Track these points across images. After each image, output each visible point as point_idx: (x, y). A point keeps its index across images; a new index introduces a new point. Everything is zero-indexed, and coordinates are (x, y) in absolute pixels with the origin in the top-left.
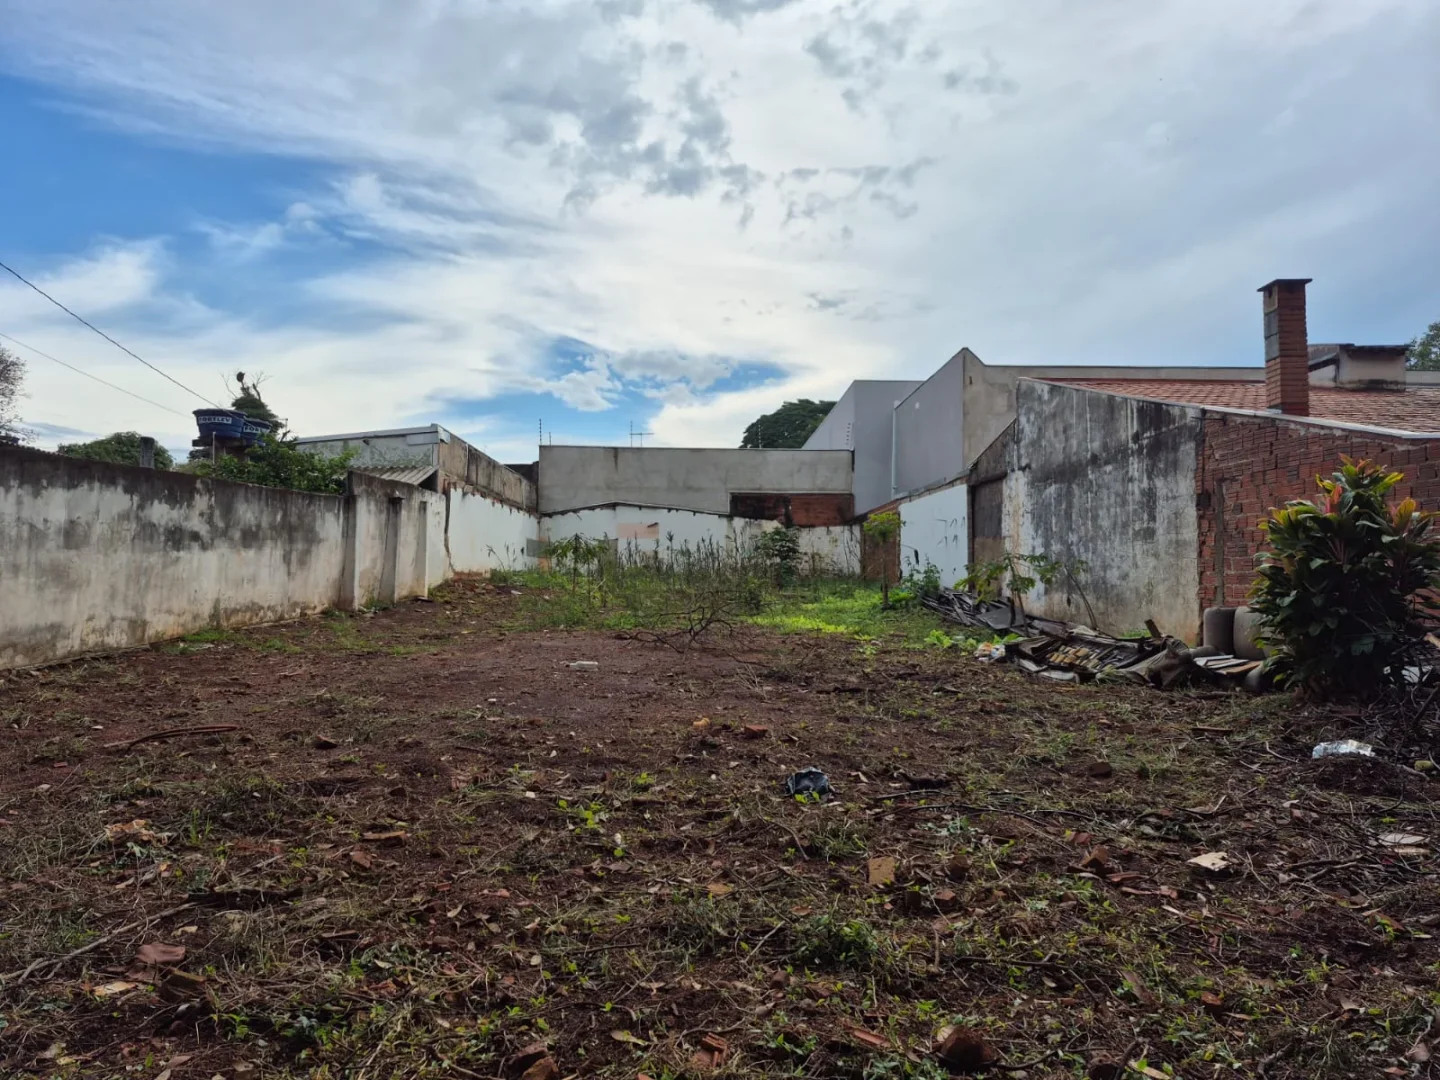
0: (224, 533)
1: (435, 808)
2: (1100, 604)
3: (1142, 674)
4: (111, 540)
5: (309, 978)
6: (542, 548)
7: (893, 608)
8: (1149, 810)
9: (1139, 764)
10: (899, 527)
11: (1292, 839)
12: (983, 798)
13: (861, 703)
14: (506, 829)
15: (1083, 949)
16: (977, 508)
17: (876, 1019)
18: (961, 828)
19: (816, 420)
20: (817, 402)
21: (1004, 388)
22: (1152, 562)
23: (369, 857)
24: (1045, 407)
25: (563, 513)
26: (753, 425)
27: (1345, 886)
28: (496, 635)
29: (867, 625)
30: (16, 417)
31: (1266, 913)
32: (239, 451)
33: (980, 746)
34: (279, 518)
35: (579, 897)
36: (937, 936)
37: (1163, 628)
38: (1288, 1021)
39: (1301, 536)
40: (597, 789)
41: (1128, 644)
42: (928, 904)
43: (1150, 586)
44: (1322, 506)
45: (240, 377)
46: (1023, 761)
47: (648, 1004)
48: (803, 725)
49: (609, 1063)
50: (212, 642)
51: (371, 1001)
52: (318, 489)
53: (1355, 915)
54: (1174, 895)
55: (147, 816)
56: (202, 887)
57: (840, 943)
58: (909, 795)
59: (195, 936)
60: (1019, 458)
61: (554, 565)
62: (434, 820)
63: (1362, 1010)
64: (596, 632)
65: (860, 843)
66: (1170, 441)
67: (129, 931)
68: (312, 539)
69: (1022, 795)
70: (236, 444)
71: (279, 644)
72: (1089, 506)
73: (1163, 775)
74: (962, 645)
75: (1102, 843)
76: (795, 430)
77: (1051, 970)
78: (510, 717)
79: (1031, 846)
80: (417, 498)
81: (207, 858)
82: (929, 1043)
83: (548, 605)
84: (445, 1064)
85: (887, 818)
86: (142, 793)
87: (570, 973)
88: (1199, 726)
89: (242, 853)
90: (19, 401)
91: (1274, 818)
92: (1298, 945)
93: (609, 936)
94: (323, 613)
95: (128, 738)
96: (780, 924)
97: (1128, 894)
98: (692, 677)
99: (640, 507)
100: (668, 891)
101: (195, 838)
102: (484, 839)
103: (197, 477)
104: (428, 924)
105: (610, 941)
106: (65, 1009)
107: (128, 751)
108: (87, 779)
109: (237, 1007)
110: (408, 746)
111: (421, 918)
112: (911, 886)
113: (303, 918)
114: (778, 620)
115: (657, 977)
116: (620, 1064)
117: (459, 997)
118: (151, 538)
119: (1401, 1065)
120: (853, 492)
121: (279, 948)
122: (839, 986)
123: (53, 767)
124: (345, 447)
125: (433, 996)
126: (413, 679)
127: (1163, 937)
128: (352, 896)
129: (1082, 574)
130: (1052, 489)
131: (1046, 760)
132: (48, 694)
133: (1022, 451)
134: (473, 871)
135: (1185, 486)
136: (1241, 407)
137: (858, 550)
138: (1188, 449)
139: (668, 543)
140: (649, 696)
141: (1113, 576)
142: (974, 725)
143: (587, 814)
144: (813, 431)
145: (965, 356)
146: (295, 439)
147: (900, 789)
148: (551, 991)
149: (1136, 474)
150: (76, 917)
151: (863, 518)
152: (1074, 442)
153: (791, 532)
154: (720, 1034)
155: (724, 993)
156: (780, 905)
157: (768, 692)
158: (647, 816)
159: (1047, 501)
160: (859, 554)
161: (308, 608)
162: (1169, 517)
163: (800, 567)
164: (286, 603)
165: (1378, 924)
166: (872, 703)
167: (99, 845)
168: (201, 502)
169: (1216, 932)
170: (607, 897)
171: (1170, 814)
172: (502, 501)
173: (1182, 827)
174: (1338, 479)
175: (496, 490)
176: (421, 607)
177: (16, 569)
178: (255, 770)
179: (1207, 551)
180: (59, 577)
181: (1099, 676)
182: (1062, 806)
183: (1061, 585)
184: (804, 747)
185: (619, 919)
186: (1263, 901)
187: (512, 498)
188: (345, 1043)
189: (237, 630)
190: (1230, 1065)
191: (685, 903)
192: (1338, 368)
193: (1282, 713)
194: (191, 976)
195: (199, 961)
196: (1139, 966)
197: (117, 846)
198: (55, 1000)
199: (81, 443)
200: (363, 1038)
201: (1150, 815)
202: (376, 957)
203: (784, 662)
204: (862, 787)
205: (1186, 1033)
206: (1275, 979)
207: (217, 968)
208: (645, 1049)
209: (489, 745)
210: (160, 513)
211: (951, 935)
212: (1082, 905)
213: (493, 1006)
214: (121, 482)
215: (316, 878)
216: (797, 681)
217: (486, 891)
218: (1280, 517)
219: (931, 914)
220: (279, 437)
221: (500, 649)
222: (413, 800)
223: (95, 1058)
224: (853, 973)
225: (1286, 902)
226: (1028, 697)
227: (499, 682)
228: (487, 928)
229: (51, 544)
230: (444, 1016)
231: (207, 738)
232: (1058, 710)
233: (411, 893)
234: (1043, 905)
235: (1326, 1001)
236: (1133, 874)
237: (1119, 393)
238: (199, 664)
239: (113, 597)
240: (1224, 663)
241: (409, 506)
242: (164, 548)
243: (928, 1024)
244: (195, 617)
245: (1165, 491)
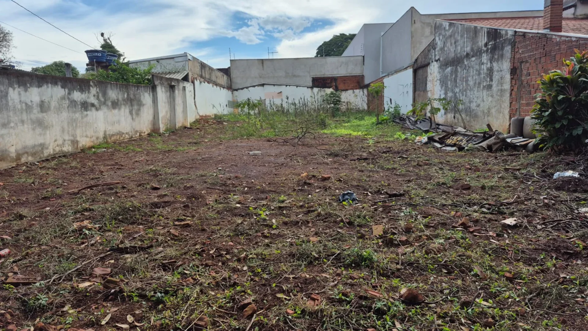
0: (104, 103)
1: (202, 212)
2: (468, 118)
3: (484, 146)
4: (59, 108)
5: (159, 278)
6: (235, 104)
7: (381, 123)
8: (485, 202)
9: (482, 184)
10: (384, 89)
11: (543, 212)
12: (418, 200)
13: (368, 164)
14: (230, 219)
15: (458, 258)
16: (416, 79)
17: (377, 287)
18: (409, 212)
19: (347, 43)
20: (348, 34)
21: (429, 24)
22: (490, 99)
23: (177, 232)
24: (446, 33)
25: (242, 89)
26: (320, 46)
27: (564, 229)
28: (219, 141)
29: (370, 131)
30: (12, 56)
31: (532, 241)
32: (106, 67)
33: (417, 179)
34: (126, 96)
35: (260, 244)
36: (400, 254)
37: (494, 126)
38: (538, 282)
39: (555, 85)
40: (264, 202)
41: (479, 134)
42: (396, 242)
43: (489, 109)
44: (564, 72)
45: (102, 35)
46: (434, 184)
47: (289, 283)
48: (345, 174)
49: (275, 305)
50: (105, 148)
51: (184, 286)
52: (140, 83)
53: (567, 241)
54: (495, 235)
55: (90, 218)
56: (114, 245)
57: (363, 259)
58: (388, 200)
59: (114, 264)
60: (435, 55)
61: (240, 111)
62: (201, 216)
63: (568, 277)
64: (259, 139)
65: (369, 220)
66: (500, 46)
67: (88, 263)
68: (140, 104)
69: (434, 198)
70: (105, 64)
71: (132, 148)
72: (464, 76)
73: (492, 188)
74: (409, 138)
75: (466, 216)
76: (339, 48)
77: (445, 266)
78: (228, 175)
79: (437, 218)
80: (181, 85)
81: (115, 234)
82: (398, 295)
83: (238, 128)
84: (214, 308)
85: (379, 209)
86: (86, 210)
87: (258, 273)
88: (507, 167)
89: (128, 232)
90: (12, 50)
91: (536, 203)
92: (544, 253)
93: (273, 258)
94: (148, 134)
95: (77, 188)
96: (338, 252)
97: (476, 236)
98: (299, 156)
99: (274, 85)
100: (294, 241)
101: (109, 227)
102: (221, 223)
103: (91, 80)
104: (203, 256)
105: (273, 260)
106: (69, 293)
107: (78, 193)
108: (64, 205)
109: (133, 290)
110: (189, 188)
111: (199, 254)
112: (390, 236)
113: (155, 256)
114: (333, 131)
115: (292, 273)
116: (280, 306)
117: (217, 283)
118: (75, 106)
119: (582, 297)
120: (364, 74)
121: (146, 267)
122: (363, 275)
123: (50, 201)
124: (149, 64)
125: (207, 283)
126: (188, 160)
127: (490, 252)
128: (172, 247)
129: (460, 105)
130: (449, 69)
131: (443, 184)
132: (44, 172)
133: (437, 53)
134: (218, 236)
135: (506, 65)
136: (531, 29)
137: (366, 99)
138: (508, 49)
139: (286, 100)
140: (282, 164)
141: (473, 106)
142: (414, 171)
143: (261, 212)
144: (346, 47)
145: (412, 10)
146: (129, 61)
147: (385, 198)
148: (252, 280)
149: (485, 61)
150: (68, 258)
151: (367, 86)
152: (459, 48)
153: (338, 93)
154: (317, 294)
155: (318, 278)
156: (338, 244)
157: (330, 161)
158: (284, 212)
159: (447, 74)
160: (366, 101)
161: (142, 132)
162: (498, 79)
163: (342, 108)
164: (132, 130)
165: (576, 244)
166: (373, 163)
167: (72, 231)
168: (93, 90)
169: (511, 249)
170: (271, 244)
171: (494, 203)
172: (216, 85)
173: (499, 208)
174: (572, 60)
175: (214, 80)
176: (187, 131)
177: (23, 122)
178: (129, 199)
179: (513, 93)
180: (40, 124)
181: (466, 148)
182: (450, 202)
183: (452, 110)
184: (346, 182)
185: (276, 252)
186: (530, 236)
187: (220, 83)
188: (176, 302)
189: (115, 143)
190: (515, 299)
191: (301, 245)
192: (576, 9)
193: (542, 160)
194: (114, 279)
195: (117, 274)
196: (480, 263)
197: (79, 231)
198: (64, 290)
199: (41, 67)
200: (182, 299)
201: (486, 204)
202: (184, 269)
203: (336, 148)
204: (369, 197)
205: (498, 288)
206: (534, 266)
207: (124, 276)
208: (289, 300)
209: (220, 186)
210: (77, 96)
211: (406, 254)
212: (458, 241)
213: (230, 286)
214: (60, 83)
215: (157, 240)
216: (342, 156)
217: (224, 243)
218: (546, 78)
219: (398, 246)
220: (121, 61)
221: (221, 147)
222: (192, 209)
223: (82, 310)
224: (367, 269)
225: (540, 237)
226: (436, 158)
227: (221, 161)
228: (226, 257)
229: (35, 111)
230: (212, 291)
231: (108, 187)
232: (449, 163)
233: (195, 245)
234: (442, 241)
235: (554, 274)
236: (477, 228)
237: (479, 25)
238: (101, 157)
239: (63, 131)
240: (519, 141)
241: (179, 88)
242: (81, 110)
243: (397, 287)
244: (97, 138)
245: (497, 68)
